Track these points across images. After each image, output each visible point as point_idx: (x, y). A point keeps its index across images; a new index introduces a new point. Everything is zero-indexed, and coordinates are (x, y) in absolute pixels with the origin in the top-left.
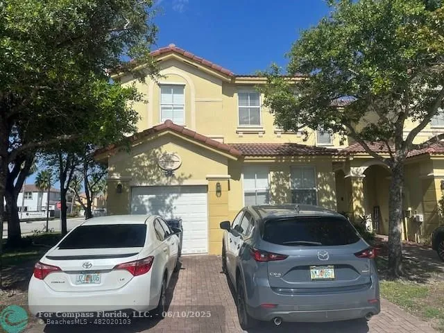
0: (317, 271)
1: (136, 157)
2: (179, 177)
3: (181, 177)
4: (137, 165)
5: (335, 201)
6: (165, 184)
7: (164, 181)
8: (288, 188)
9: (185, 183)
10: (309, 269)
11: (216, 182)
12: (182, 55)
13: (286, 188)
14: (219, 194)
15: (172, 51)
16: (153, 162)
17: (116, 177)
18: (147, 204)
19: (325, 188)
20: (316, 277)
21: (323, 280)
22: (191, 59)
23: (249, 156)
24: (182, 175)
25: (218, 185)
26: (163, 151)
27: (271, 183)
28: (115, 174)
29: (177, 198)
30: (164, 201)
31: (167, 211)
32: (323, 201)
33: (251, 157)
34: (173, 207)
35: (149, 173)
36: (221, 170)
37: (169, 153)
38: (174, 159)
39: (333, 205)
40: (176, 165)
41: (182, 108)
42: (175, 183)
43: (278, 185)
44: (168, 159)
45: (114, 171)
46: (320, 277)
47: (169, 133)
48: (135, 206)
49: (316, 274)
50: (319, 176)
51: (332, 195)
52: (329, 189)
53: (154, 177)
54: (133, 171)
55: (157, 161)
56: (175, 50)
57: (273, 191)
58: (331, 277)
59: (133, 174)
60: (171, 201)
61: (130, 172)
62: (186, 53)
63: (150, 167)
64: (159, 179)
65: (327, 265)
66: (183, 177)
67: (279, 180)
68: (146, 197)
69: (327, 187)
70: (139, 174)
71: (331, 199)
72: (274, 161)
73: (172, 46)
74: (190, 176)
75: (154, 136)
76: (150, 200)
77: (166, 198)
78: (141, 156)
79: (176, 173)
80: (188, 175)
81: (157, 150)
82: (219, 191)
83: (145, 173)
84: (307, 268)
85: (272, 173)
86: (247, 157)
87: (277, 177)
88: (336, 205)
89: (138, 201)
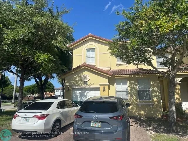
0: (94, 123)
1: (74, 77)
2: (89, 85)
3: (90, 84)
4: (74, 80)
5: (160, 95)
6: (84, 87)
7: (84, 86)
8: (136, 89)
9: (91, 87)
10: (91, 122)
11: (103, 86)
12: (93, 37)
13: (135, 89)
14: (104, 91)
15: (90, 36)
16: (80, 79)
17: (67, 85)
18: (78, 95)
19: (154, 89)
20: (93, 126)
21: (96, 127)
22: (97, 38)
23: (117, 75)
24: (90, 83)
25: (104, 88)
26: (83, 74)
27: (128, 86)
28: (67, 84)
29: (89, 92)
30: (84, 94)
31: (85, 98)
32: (153, 95)
33: (118, 76)
34: (87, 96)
35: (78, 83)
36: (105, 81)
37: (86, 75)
38: (87, 77)
39: (159, 97)
40: (88, 80)
41: (94, 57)
42: (88, 87)
43: (131, 88)
44: (85, 78)
45: (67, 82)
46: (95, 126)
47: (85, 68)
48: (74, 96)
49: (93, 124)
50: (151, 83)
51: (158, 92)
52: (156, 89)
53: (80, 85)
54: (73, 82)
55: (81, 78)
56: (91, 35)
57: (129, 90)
58: (99, 126)
59: (73, 83)
60: (87, 93)
61: (72, 83)
62: (95, 36)
63: (79, 80)
64: (82, 85)
65: (98, 121)
66: (91, 84)
67: (131, 85)
68: (78, 92)
69: (155, 88)
70: (75, 83)
71: (158, 94)
72: (128, 77)
73: (90, 34)
74: (93, 84)
75: (80, 69)
76: (79, 93)
77: (85, 92)
78: (76, 76)
79: (88, 83)
80: (92, 84)
81: (81, 74)
82: (104, 90)
83: (77, 83)
84: (90, 122)
85: (128, 82)
86: (116, 76)
87: (131, 84)
88: (160, 97)
89: (75, 93)
